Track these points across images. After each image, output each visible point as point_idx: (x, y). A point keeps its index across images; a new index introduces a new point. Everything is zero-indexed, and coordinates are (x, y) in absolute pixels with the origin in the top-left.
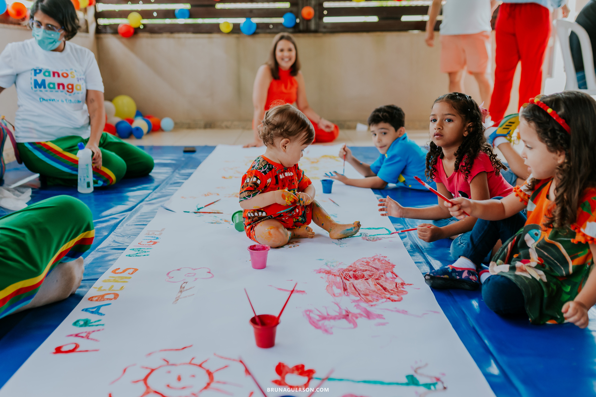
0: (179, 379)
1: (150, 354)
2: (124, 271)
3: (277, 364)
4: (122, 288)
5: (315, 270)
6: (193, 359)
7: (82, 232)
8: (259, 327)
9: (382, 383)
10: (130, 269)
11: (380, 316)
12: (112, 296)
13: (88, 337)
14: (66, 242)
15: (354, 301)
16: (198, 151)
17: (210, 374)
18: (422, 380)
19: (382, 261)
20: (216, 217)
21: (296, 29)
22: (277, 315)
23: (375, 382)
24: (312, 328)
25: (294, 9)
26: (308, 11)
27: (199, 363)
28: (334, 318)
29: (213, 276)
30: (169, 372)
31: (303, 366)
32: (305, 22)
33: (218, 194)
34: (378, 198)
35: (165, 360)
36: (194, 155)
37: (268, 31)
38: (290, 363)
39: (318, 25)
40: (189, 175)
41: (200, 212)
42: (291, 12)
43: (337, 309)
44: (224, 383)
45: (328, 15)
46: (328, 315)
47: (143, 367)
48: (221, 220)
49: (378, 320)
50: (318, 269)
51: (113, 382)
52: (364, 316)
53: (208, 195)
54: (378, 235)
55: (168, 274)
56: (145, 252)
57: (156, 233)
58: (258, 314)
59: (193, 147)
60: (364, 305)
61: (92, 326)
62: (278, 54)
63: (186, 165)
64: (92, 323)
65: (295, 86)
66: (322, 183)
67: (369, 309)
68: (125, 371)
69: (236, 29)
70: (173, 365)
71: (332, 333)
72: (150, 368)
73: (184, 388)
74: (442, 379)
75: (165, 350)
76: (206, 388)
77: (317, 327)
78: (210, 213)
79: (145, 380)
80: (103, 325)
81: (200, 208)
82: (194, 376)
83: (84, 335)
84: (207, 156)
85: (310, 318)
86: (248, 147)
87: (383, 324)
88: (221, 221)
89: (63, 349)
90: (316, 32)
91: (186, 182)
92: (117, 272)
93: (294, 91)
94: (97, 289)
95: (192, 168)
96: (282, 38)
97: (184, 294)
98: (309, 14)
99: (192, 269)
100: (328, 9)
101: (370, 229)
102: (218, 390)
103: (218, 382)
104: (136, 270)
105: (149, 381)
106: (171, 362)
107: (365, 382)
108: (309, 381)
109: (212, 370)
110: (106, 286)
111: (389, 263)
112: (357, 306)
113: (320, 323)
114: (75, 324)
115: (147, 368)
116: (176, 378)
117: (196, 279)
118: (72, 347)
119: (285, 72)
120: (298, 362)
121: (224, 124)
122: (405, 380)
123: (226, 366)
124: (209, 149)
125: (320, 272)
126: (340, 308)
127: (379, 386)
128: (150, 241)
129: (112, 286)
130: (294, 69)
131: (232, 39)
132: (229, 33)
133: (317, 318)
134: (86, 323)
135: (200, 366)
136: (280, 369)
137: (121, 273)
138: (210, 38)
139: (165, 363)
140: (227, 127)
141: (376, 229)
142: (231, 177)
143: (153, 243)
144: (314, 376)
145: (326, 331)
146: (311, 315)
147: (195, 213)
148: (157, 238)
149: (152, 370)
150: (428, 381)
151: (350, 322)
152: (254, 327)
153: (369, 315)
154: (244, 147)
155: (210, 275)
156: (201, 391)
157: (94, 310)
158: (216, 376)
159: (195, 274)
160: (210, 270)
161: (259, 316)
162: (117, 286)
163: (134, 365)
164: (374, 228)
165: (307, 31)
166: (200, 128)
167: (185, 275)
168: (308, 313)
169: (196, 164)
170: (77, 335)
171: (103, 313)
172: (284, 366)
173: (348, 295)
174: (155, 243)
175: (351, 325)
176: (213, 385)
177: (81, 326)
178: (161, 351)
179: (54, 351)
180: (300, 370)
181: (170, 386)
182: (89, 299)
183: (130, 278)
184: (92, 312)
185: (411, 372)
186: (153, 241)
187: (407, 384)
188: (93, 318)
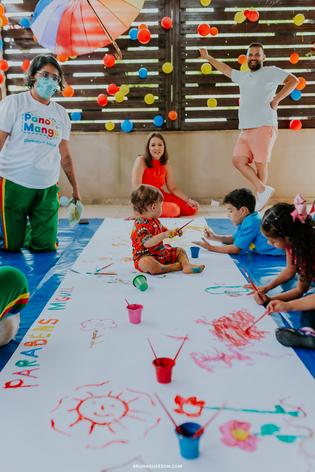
0: (103, 408)
1: (78, 389)
2: (48, 322)
3: (175, 397)
4: (49, 335)
5: (194, 321)
6: (110, 393)
7: (21, 295)
8: (159, 368)
9: (257, 411)
10: (52, 320)
11: (248, 358)
12: (42, 342)
13: (28, 375)
14: (9, 302)
15: (227, 346)
16: (90, 223)
17: (125, 404)
18: (287, 409)
19: (244, 313)
20: (112, 277)
21: (164, 128)
22: (173, 358)
23: (252, 411)
24: (198, 367)
25: (163, 112)
26: (173, 114)
27: (116, 396)
28: (214, 359)
29: (117, 326)
30: (94, 403)
31: (195, 398)
32: (171, 122)
33: (111, 259)
34: (234, 262)
35: (89, 393)
36: (87, 226)
37: (142, 129)
38: (185, 396)
39: (180, 124)
40: (87, 243)
41: (99, 274)
42: (160, 115)
43: (215, 352)
44: (137, 411)
45: (189, 117)
46: (209, 357)
47: (74, 399)
48: (116, 279)
49: (247, 361)
50: (196, 319)
51: (53, 411)
52: (236, 358)
53: (104, 260)
54: (238, 292)
55: (82, 324)
56: (62, 306)
57: (68, 291)
58: (158, 357)
59: (87, 220)
60: (235, 348)
61: (31, 366)
62: (151, 148)
63: (82, 235)
64: (30, 363)
65: (165, 173)
66: (191, 250)
67: (240, 352)
68: (61, 402)
69: (118, 128)
70: (96, 397)
71: (213, 372)
72: (79, 400)
73: (107, 415)
74: (303, 408)
75: (89, 385)
76: (124, 415)
77: (201, 366)
78: (107, 274)
79: (77, 409)
80: (38, 365)
81: (99, 270)
82: (113, 406)
83: (25, 373)
84: (98, 227)
85: (195, 360)
86: (128, 219)
87: (251, 364)
88: (116, 281)
89: (12, 384)
90: (179, 130)
91: (85, 248)
92: (43, 322)
93: (163, 176)
94: (30, 336)
95: (87, 238)
96: (153, 136)
97: (96, 340)
98: (174, 116)
99: (100, 320)
100: (189, 112)
101: (232, 287)
102: (133, 417)
103: (133, 411)
104: (57, 321)
105: (81, 409)
106: (94, 395)
107: (244, 410)
108: (201, 410)
109: (126, 401)
110: (37, 334)
111: (250, 315)
112: (230, 350)
113: (204, 363)
114: (17, 364)
115: (77, 400)
116: (100, 407)
117: (104, 328)
118: (18, 382)
119: (156, 161)
120: (191, 395)
121: (107, 201)
122: (274, 409)
123: (137, 398)
124: (99, 221)
125: (198, 322)
126: (217, 351)
127: (255, 414)
128: (64, 297)
129: (41, 334)
130: (164, 159)
131: (114, 136)
132: (112, 131)
133: (201, 359)
134: (25, 364)
135: (117, 398)
136: (178, 400)
137: (46, 323)
138: (97, 134)
139: (90, 396)
140: (110, 203)
141: (237, 287)
142: (119, 245)
143: (66, 299)
144: (205, 405)
145: (209, 370)
146: (196, 357)
147: (95, 274)
148: (69, 295)
149: (82, 402)
150: (292, 410)
151: (226, 362)
152: (156, 367)
153: (240, 357)
154: (125, 220)
155: (114, 325)
156: (121, 418)
157: (30, 353)
158: (130, 406)
159: (103, 324)
160: (114, 321)
161: (159, 359)
162: (45, 334)
163: (67, 397)
164: (235, 287)
165: (172, 129)
166: (89, 204)
167: (95, 325)
168: (193, 355)
169: (91, 234)
170: (19, 373)
171: (37, 355)
172: (181, 398)
173: (222, 341)
174: (68, 299)
175: (227, 365)
176: (129, 413)
177: (22, 366)
178: (86, 386)
179: (5, 386)
180: (194, 401)
181: (97, 414)
182: (25, 344)
183: (53, 327)
184: (29, 355)
185: (278, 403)
186: (66, 297)
187: (276, 412)
188: (30, 359)
